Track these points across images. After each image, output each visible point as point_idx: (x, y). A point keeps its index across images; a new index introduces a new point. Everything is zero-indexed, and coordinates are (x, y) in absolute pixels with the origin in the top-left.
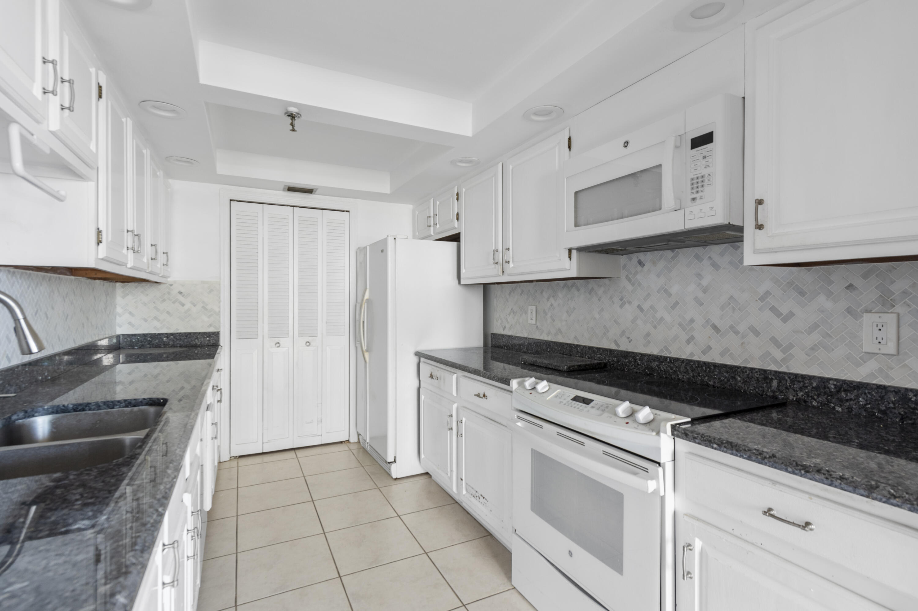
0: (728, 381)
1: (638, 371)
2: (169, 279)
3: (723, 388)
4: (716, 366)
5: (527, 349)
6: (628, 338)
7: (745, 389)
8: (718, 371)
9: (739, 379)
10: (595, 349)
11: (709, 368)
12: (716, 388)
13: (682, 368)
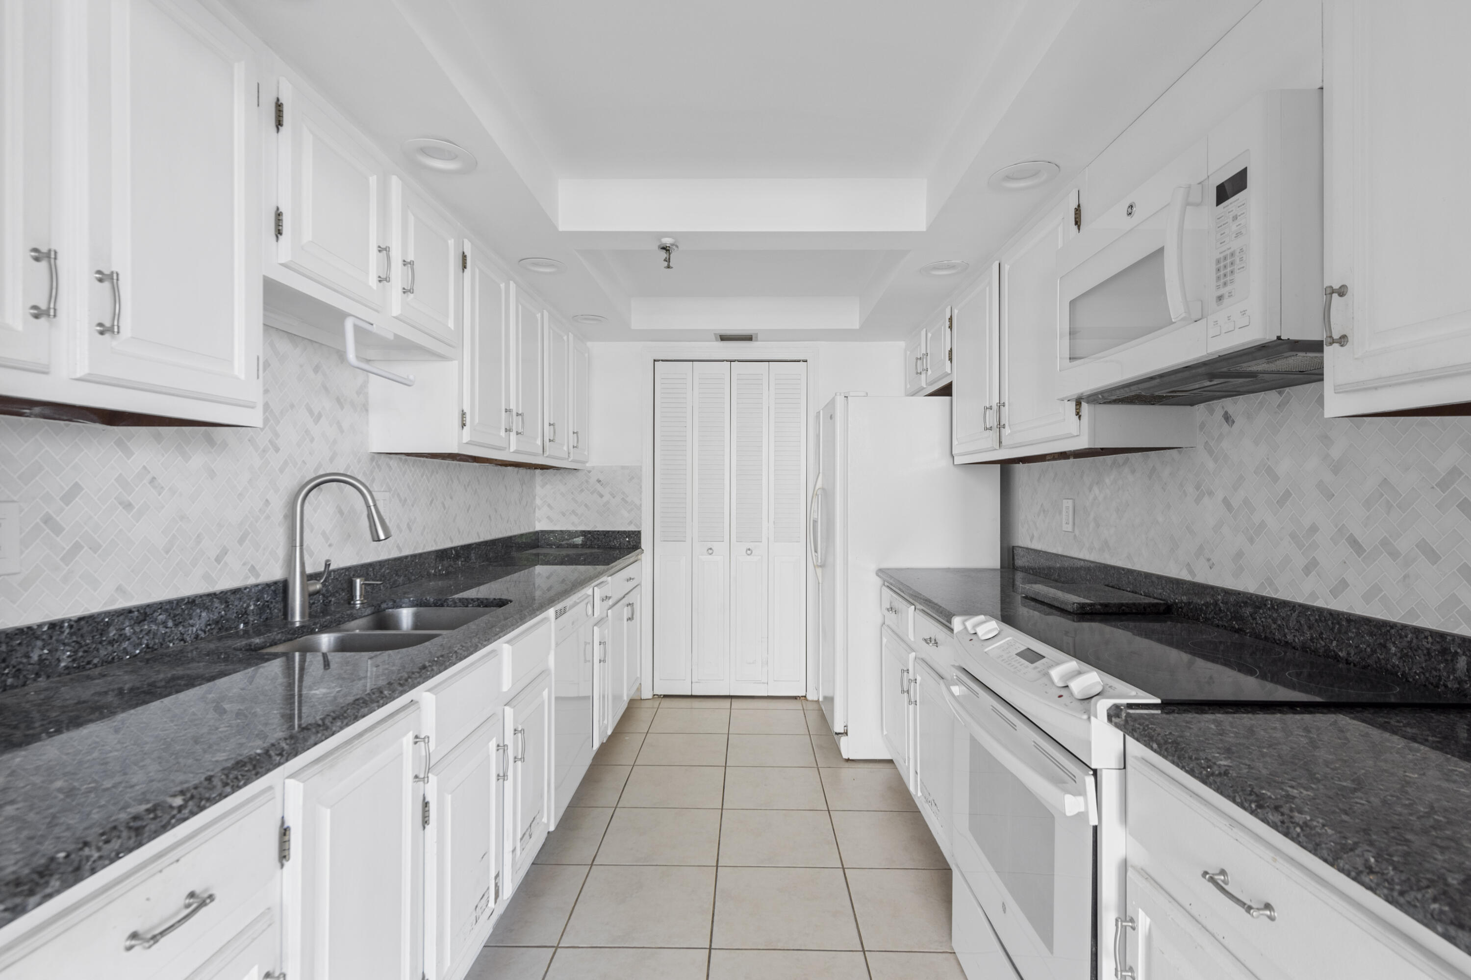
0: (1374, 651)
1: (1221, 623)
2: (587, 465)
3: (1365, 667)
4: (1352, 621)
5: (1059, 575)
6: (1209, 560)
7: (1404, 672)
8: (1354, 630)
9: (1393, 649)
10: (1154, 579)
11: (1339, 623)
12: (1352, 664)
13: (1293, 621)
